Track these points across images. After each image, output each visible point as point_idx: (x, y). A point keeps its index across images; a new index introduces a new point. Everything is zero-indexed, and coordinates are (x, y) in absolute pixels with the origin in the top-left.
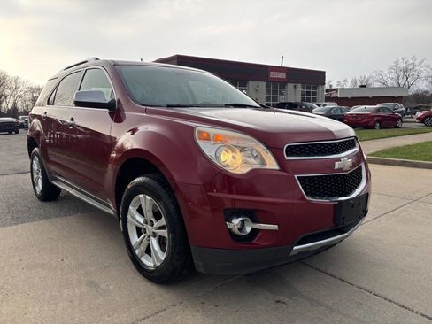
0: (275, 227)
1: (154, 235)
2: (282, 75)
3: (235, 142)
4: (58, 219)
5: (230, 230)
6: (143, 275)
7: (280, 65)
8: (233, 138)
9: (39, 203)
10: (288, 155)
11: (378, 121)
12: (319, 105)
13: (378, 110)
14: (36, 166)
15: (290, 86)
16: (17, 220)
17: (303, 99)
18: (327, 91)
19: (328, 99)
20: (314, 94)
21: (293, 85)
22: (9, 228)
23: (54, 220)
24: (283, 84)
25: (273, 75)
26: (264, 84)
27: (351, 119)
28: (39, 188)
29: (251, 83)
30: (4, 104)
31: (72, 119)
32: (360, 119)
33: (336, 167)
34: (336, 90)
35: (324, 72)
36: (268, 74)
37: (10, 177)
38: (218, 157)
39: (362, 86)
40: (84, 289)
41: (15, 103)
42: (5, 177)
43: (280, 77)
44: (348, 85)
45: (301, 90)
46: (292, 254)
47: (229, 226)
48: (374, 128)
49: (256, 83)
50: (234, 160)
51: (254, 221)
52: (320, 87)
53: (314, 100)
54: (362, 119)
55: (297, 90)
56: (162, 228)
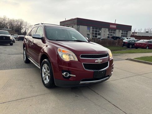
0: (75, 76)
1: (47, 75)
2: (115, 27)
3: (68, 53)
4: (28, 69)
5: (63, 75)
6: (44, 85)
7: (114, 23)
8: (68, 52)
9: (25, 63)
10: (81, 57)
11: (148, 46)
12: (127, 38)
13: (149, 42)
14: (25, 53)
15: (117, 31)
16: (17, 68)
17: (122, 36)
18: (133, 33)
19: (132, 36)
20: (126, 34)
21: (118, 30)
22: (15, 69)
23: (27, 69)
24: (114, 30)
25: (111, 26)
26: (108, 29)
27: (137, 44)
28: (25, 59)
29: (103, 29)
30: (22, 31)
31: (33, 41)
32: (141, 44)
33: (96, 62)
34: (136, 33)
35: (131, 26)
36: (109, 26)
37: (19, 55)
38: (62, 56)
39: (147, 32)
40: (29, 87)
41: (25, 30)
42: (18, 55)
43: (114, 27)
44: (143, 31)
45: (122, 32)
46: (80, 84)
47: (63, 74)
48: (146, 48)
49: (105, 29)
50: (66, 57)
51: (70, 74)
52: (129, 31)
53: (126, 36)
54: (142, 45)
55: (120, 32)
56: (49, 73)
